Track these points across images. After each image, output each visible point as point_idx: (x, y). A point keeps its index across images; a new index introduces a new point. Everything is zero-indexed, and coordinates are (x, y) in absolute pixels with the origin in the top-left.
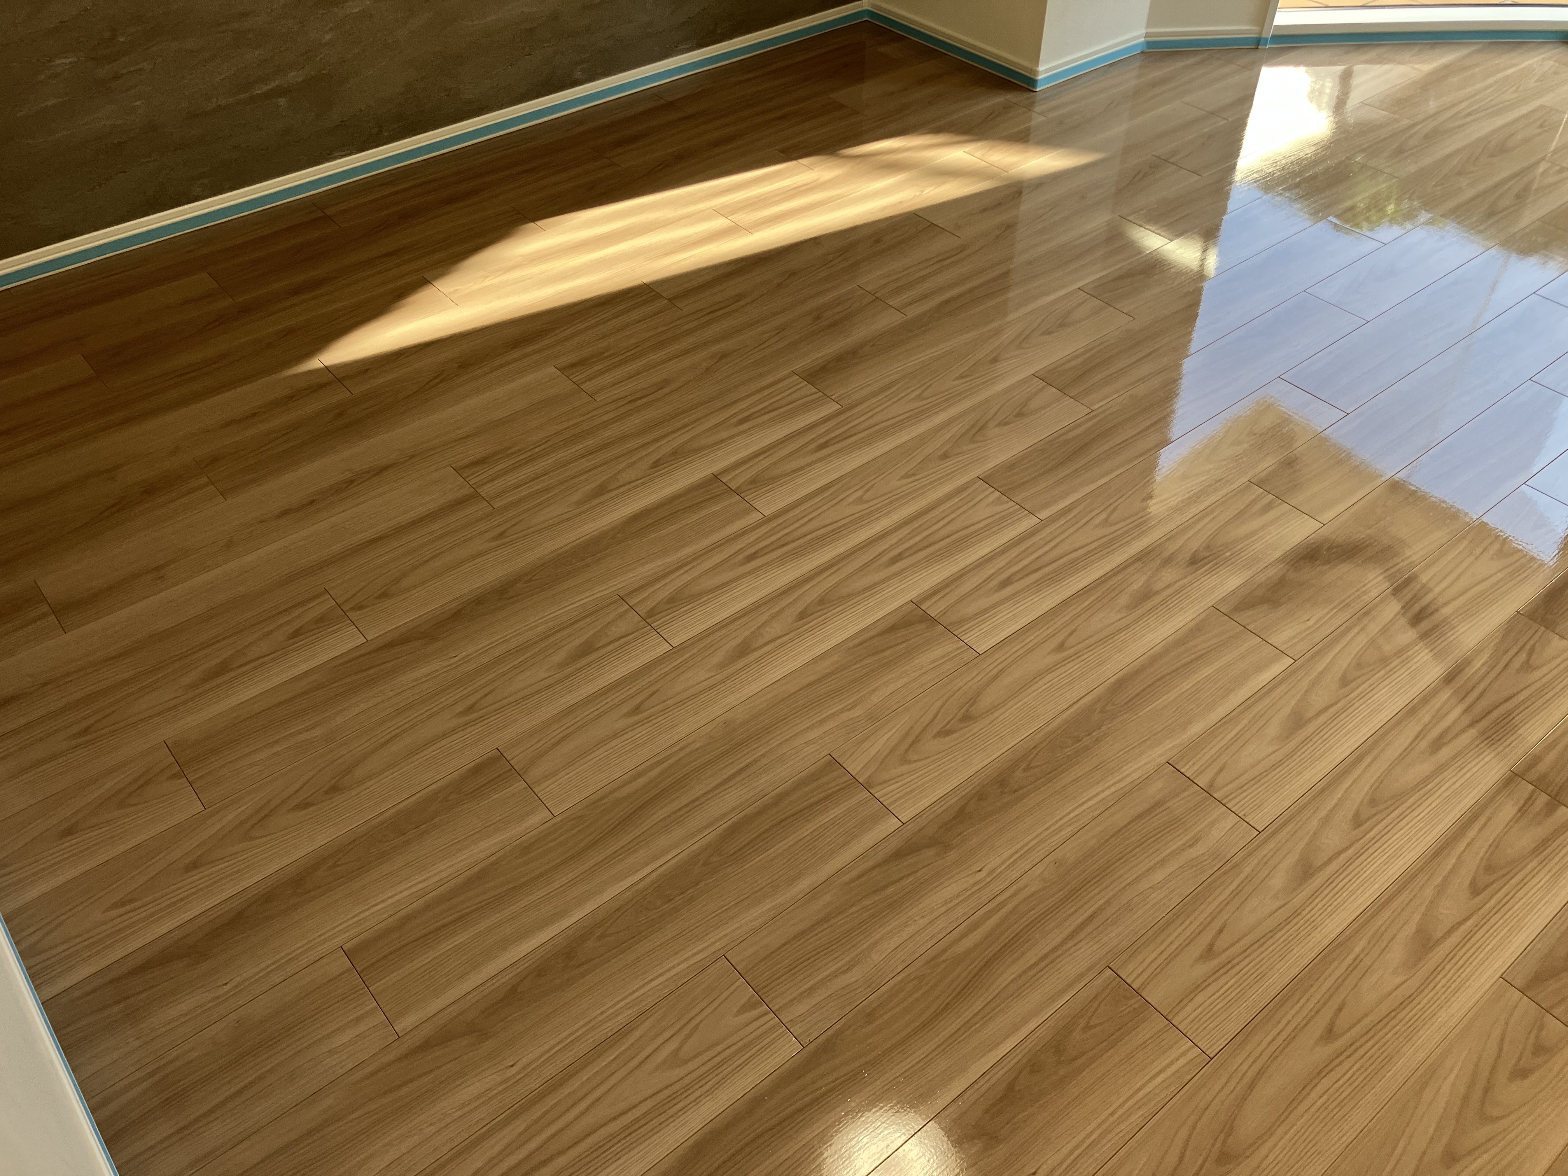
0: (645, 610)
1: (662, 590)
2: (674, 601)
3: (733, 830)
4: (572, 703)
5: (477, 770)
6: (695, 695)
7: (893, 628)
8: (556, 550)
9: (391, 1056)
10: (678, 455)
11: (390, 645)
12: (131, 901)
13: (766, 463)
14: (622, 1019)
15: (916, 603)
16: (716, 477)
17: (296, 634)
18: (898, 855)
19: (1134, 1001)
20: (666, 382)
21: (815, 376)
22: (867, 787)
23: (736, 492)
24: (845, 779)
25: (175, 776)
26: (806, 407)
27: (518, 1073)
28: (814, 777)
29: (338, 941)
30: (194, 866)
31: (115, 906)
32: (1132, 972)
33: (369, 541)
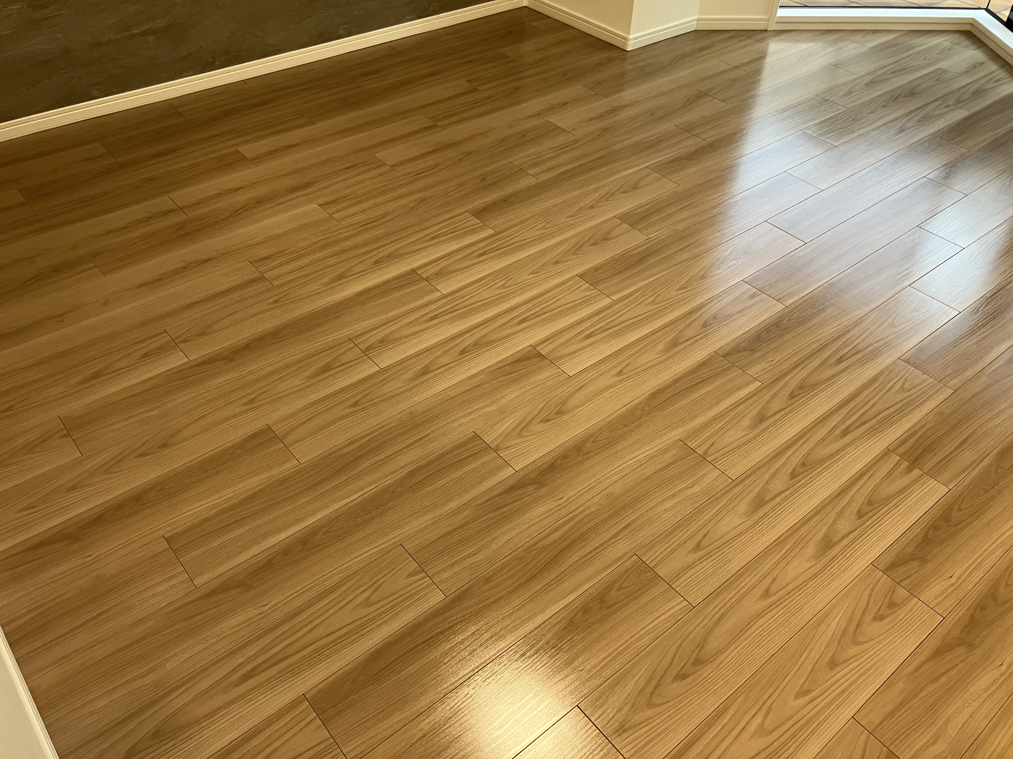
0: (365, 347)
1: (377, 336)
2: (383, 342)
3: (412, 473)
4: (315, 399)
5: (254, 436)
6: (393, 396)
7: (519, 360)
8: (311, 311)
9: (191, 598)
10: (391, 257)
11: (204, 363)
12: (33, 507)
13: (446, 263)
14: (336, 578)
15: (534, 347)
16: (413, 271)
17: (145, 356)
18: (512, 489)
19: (649, 574)
20: (385, 215)
21: (479, 213)
22: (496, 450)
23: (426, 280)
24: (483, 445)
25: (64, 436)
26: (474, 231)
27: (269, 609)
28: (463, 444)
29: (161, 532)
30: (73, 488)
31: (21, 510)
32: (649, 558)
33: (194, 303)
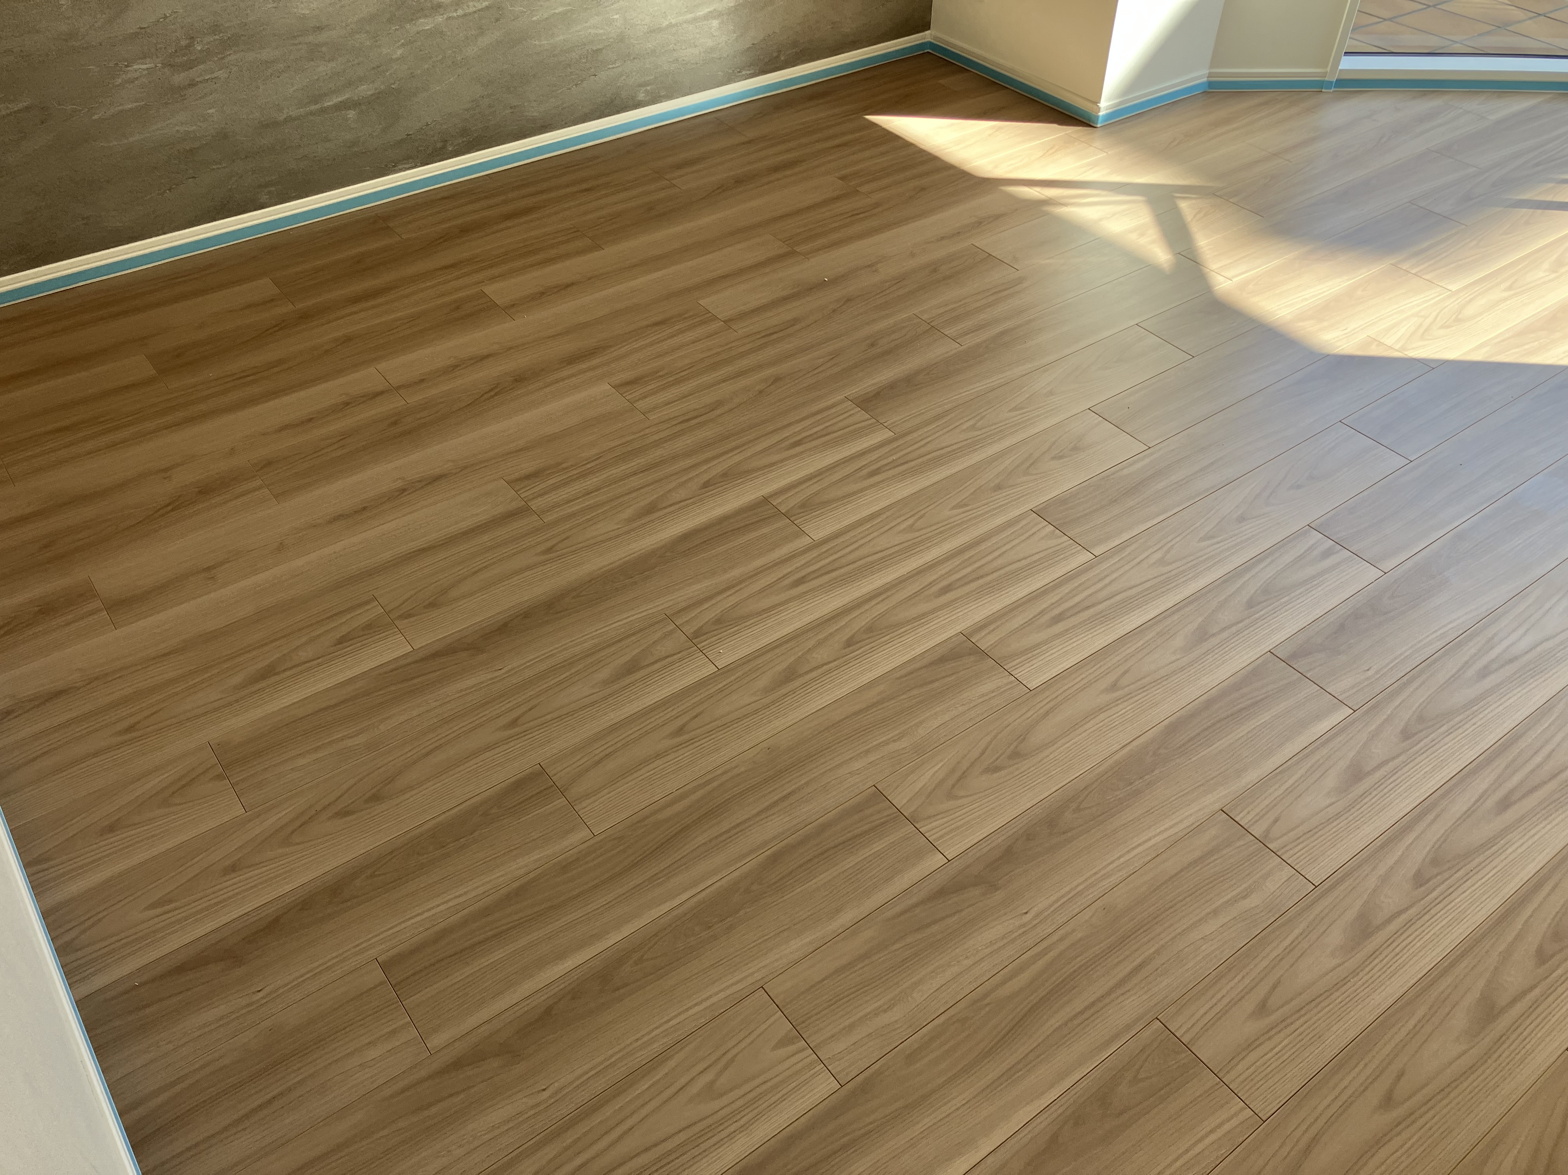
0: (692, 631)
1: (709, 613)
2: (721, 622)
3: (775, 859)
4: (615, 721)
5: (518, 785)
6: (740, 719)
7: (942, 660)
8: (605, 566)
9: (423, 1073)
10: (729, 477)
11: (436, 655)
12: (171, 901)
13: (816, 488)
14: (657, 1047)
15: (966, 635)
16: (765, 500)
17: (341, 641)
18: (941, 893)
19: (1184, 1055)
20: (719, 404)
21: (866, 402)
22: (911, 821)
23: (786, 515)
24: (890, 812)
25: (219, 777)
26: (857, 433)
27: (550, 1097)
28: (858, 808)
29: (372, 953)
30: (233, 868)
31: (153, 906)
32: (1181, 1025)
33: (419, 550)
